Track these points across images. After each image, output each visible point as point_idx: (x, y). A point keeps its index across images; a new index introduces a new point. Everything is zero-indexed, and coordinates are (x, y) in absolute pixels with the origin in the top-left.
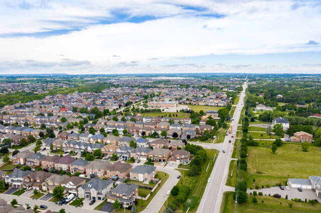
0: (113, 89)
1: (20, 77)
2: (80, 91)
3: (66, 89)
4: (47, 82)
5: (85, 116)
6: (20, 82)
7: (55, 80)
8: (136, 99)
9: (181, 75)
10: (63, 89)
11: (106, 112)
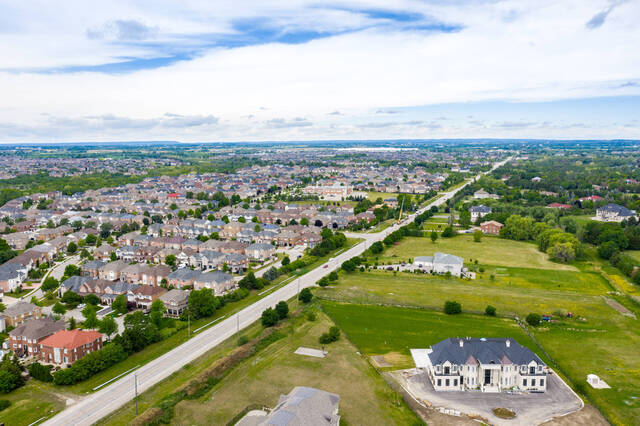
0: (255, 167)
1: (92, 148)
2: (200, 172)
3: (177, 168)
4: (143, 156)
5: (205, 203)
6: (94, 156)
7: (155, 152)
8: (288, 183)
9: (397, 144)
10: (170, 168)
11: (236, 200)
